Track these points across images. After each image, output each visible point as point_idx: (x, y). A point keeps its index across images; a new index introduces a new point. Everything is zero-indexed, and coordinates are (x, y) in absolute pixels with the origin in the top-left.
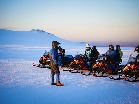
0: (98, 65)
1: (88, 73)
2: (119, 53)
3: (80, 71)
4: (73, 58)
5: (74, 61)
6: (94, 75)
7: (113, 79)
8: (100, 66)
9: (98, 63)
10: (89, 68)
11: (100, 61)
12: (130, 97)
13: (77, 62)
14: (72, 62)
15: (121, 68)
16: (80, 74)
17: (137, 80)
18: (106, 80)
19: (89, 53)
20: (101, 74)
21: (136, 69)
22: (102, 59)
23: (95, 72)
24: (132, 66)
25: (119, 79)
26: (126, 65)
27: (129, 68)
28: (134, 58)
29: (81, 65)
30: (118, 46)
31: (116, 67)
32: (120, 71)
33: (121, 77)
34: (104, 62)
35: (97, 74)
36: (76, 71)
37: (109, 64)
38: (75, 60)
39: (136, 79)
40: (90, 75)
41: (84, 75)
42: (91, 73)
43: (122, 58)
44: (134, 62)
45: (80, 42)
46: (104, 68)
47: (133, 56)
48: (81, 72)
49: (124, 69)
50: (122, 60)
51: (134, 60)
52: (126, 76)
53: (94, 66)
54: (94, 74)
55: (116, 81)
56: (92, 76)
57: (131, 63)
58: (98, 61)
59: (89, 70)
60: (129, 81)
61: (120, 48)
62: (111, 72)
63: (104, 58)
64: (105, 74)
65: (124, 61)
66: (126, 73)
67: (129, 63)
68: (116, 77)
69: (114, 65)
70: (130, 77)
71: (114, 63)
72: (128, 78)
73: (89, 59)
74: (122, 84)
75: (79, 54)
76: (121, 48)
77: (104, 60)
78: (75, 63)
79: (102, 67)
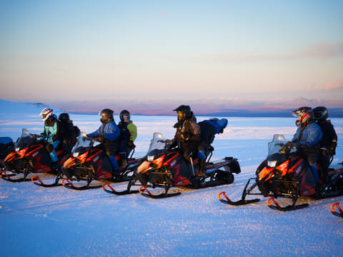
0: (76, 160)
1: (52, 180)
2: (128, 130)
3: (31, 175)
4: (12, 144)
5: (14, 151)
6: (67, 185)
7: (114, 192)
8: (83, 162)
9: (76, 155)
10: (55, 169)
11: (81, 150)
12: (152, 233)
13: (22, 153)
14: (10, 155)
15: (132, 166)
16: (31, 183)
17: (169, 192)
18: (96, 197)
19: (53, 130)
20: (85, 183)
21: (168, 167)
22: (86, 144)
23: (69, 177)
24: (159, 161)
25: (128, 192)
26: (145, 159)
27: (152, 164)
28: (162, 141)
29: (34, 160)
30: (125, 113)
31: (120, 163)
32: (131, 174)
33: (133, 188)
34: (91, 151)
35: (74, 182)
36: (21, 176)
37: (104, 155)
38: (17, 150)
39: (167, 190)
40: (56, 185)
41: (42, 185)
42: (60, 182)
43: (134, 143)
44: (162, 150)
45: (34, 104)
46: (91, 168)
47: (160, 136)
48: (34, 179)
49: (140, 169)
50: (135, 146)
51: (161, 147)
52: (144, 184)
53: (66, 163)
54: (66, 182)
55: (121, 197)
56: (62, 189)
57: (156, 153)
58: (76, 151)
59: (53, 172)
60: (150, 196)
61: (129, 118)
62: (109, 176)
63: (92, 143)
64: (94, 182)
65: (141, 148)
66: (145, 177)
67: (151, 154)
68: (122, 187)
69: (117, 158)
70: (154, 188)
71: (117, 153)
72: (149, 189)
73: (55, 146)
74: (135, 205)
75: (28, 134)
76: (132, 118)
77: (91, 147)
78: (17, 155)
79: (86, 164)
